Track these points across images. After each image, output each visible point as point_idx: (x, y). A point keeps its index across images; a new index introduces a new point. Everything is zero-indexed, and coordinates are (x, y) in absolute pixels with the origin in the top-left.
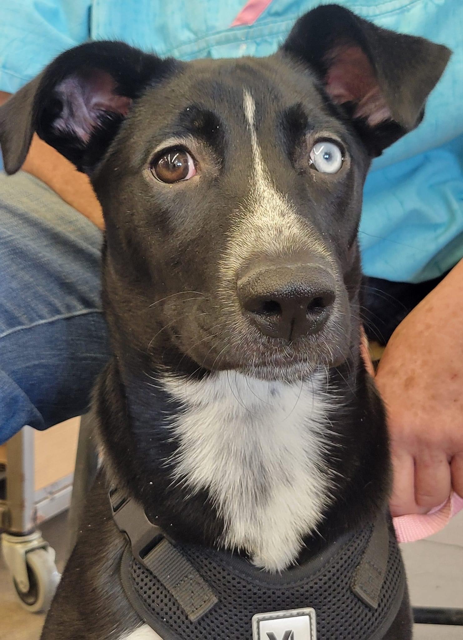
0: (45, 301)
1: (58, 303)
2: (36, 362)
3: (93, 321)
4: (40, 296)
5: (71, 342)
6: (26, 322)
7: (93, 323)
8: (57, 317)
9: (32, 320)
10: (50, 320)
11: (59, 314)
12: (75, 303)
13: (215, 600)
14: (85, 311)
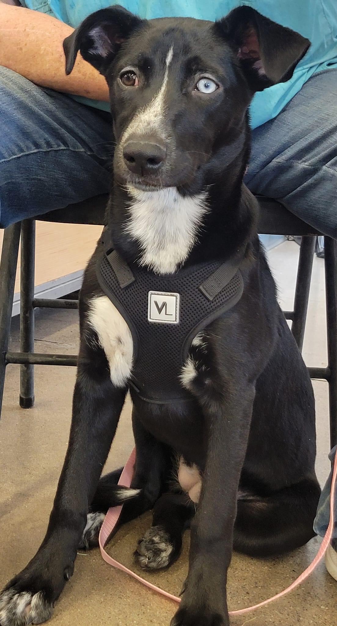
0: (15, 143)
1: (22, 145)
2: (10, 181)
3: (40, 156)
4: (13, 140)
5: (28, 169)
6: (7, 157)
7: (39, 157)
8: (22, 154)
9: (10, 156)
10: (19, 156)
11: (22, 152)
12: (31, 145)
13: (133, 279)
14: (36, 151)
